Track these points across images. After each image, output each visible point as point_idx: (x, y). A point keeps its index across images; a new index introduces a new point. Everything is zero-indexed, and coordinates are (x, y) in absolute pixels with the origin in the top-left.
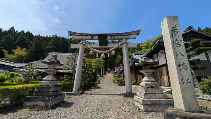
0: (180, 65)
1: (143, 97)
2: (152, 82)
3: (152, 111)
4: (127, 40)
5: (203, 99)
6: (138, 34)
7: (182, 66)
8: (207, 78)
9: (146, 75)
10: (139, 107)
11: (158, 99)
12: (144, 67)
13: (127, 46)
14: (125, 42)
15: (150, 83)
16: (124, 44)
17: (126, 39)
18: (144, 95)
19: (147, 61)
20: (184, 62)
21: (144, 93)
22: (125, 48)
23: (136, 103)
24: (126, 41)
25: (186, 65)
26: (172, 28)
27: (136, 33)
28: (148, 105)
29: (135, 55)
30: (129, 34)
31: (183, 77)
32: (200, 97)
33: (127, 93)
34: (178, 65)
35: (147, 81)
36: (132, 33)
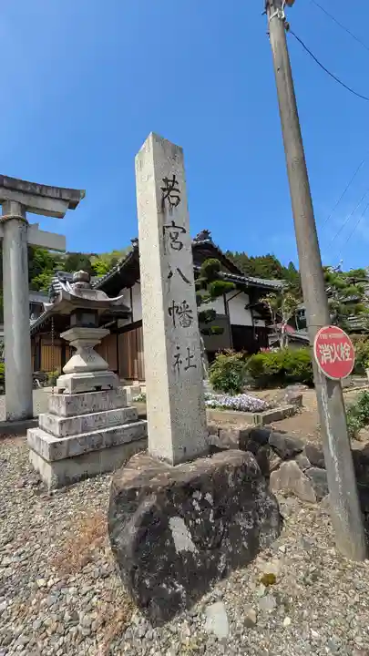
0: (175, 309)
1: (57, 432)
2: (96, 373)
3: (84, 478)
4: (27, 214)
5: (214, 407)
6: (73, 206)
7: (179, 313)
8: (225, 353)
9: (79, 349)
10: (38, 473)
11: (108, 427)
12: (73, 320)
13: (23, 236)
14: (18, 219)
15: (90, 375)
16: (10, 223)
17: (25, 208)
18: (62, 423)
19: (85, 297)
20: (185, 302)
21: (63, 416)
22: (13, 242)
23: (32, 455)
24: (24, 214)
25: (190, 311)
26: (166, 181)
27: (65, 196)
28: (73, 457)
29: (65, 282)
30: (38, 191)
31: (178, 348)
32: (209, 402)
33: (8, 420)
34: (170, 309)
35: (78, 370)
36: (50, 193)
